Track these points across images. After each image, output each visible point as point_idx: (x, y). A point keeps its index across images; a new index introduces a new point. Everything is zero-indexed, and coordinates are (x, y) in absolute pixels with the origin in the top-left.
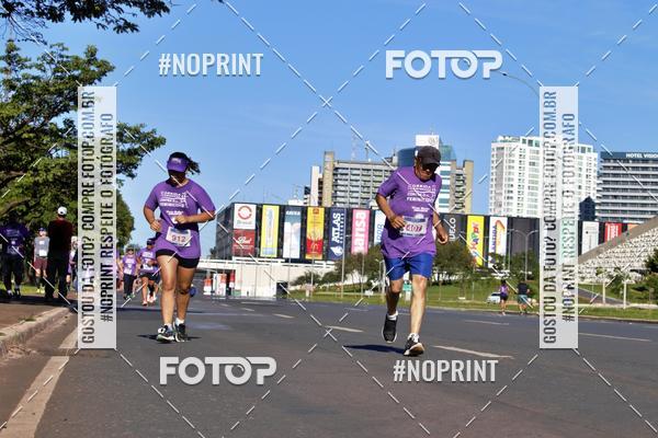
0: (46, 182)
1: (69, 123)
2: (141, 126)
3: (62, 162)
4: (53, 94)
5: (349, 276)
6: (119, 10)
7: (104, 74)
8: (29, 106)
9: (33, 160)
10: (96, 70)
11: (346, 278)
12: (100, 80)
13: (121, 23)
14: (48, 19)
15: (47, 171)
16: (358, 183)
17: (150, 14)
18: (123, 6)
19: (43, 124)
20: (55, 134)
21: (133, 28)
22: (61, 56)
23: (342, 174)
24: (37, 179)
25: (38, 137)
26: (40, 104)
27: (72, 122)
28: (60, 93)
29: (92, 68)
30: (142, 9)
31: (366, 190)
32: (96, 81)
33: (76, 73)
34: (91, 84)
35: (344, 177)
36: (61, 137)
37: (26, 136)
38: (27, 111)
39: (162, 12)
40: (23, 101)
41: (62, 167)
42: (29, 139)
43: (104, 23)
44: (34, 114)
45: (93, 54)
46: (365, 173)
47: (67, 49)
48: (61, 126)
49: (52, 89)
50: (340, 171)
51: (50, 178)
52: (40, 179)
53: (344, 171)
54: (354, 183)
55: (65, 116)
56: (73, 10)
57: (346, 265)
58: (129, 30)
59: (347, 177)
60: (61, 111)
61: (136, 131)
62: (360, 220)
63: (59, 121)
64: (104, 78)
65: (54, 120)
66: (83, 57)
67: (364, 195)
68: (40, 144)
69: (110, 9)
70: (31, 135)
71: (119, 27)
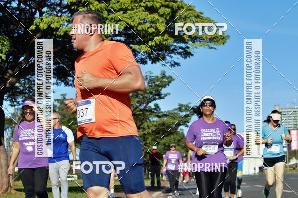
0: (149, 133)
1: (157, 106)
2: (189, 103)
3: (155, 123)
4: (148, 93)
5: (291, 160)
6: (171, 57)
7: (170, 82)
8: (138, 100)
9: (142, 123)
10: (167, 80)
11: (289, 161)
12: (169, 85)
13: (173, 63)
14: (141, 64)
15: (149, 128)
16: (291, 118)
17: (185, 58)
18: (173, 55)
19: (145, 107)
20: (151, 111)
21: (178, 64)
22: (151, 77)
23: (284, 115)
24: (144, 132)
25: (143, 113)
26: (143, 98)
27: (158, 105)
28: (151, 93)
29: (165, 80)
30: (181, 56)
31: (295, 121)
32: (167, 86)
33: (158, 83)
34: (165, 87)
35: (284, 116)
36: (154, 112)
37: (138, 113)
38: (138, 102)
39: (190, 56)
40: (135, 98)
41: (155, 126)
42: (140, 115)
43: (165, 64)
44: (140, 103)
45: (164, 74)
46: (294, 113)
47: (153, 73)
48: (153, 107)
49: (148, 91)
51: (150, 131)
52: (145, 132)
53: (284, 113)
54: (290, 118)
55: (154, 102)
56: (151, 59)
57: (289, 156)
58: (176, 66)
59: (286, 116)
60: (152, 101)
61: (187, 106)
62: (293, 135)
63: (152, 105)
64: (170, 84)
65: (150, 105)
66: (160, 76)
67: (295, 123)
68: (144, 116)
69: (167, 57)
70: (141, 113)
71: (172, 65)
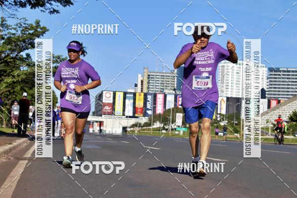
0: (18, 82)
1: (28, 55)
2: (61, 55)
3: (25, 72)
4: (21, 41)
5: (155, 124)
6: (51, 4)
7: (44, 33)
8: (10, 47)
9: (12, 71)
11: (153, 125)
12: (43, 36)
13: (52, 10)
14: (20, 7)
15: (18, 76)
16: (159, 82)
17: (65, 6)
18: (53, 2)
19: (17, 55)
20: (22, 59)
21: (57, 12)
22: (25, 24)
25: (14, 61)
26: (15, 46)
28: (24, 42)
29: (39, 30)
30: (61, 4)
31: (162, 85)
32: (41, 36)
33: (31, 32)
34: (38, 37)
35: (153, 79)
36: (25, 61)
37: (9, 60)
38: (10, 49)
39: (70, 5)
40: (8, 45)
41: (26, 74)
42: (10, 62)
43: (44, 10)
44: (12, 51)
45: (38, 23)
46: (162, 77)
47: (27, 20)
48: (25, 56)
49: (21, 39)
50: (151, 76)
51: (20, 79)
52: (15, 80)
53: (153, 77)
54: (157, 82)
55: (26, 51)
56: (30, 3)
57: (153, 119)
58: (55, 13)
59: (154, 79)
60: (25, 49)
62: (159, 98)
63: (24, 54)
65: (22, 53)
66: (34, 24)
67: (162, 87)
68: (15, 64)
69: (47, 4)
70: (12, 60)
71: (51, 12)
